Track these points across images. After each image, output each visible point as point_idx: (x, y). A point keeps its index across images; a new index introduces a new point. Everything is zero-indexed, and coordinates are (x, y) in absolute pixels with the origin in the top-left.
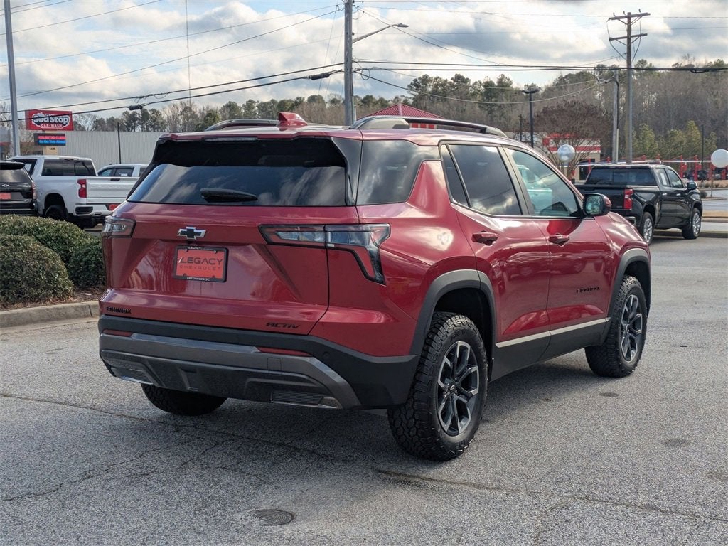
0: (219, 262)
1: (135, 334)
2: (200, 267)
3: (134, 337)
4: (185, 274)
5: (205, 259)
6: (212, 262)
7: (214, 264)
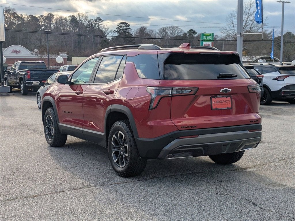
0: (229, 101)
1: (200, 136)
2: (222, 104)
3: (200, 137)
4: (216, 108)
5: (224, 101)
6: (226, 101)
7: (227, 102)
